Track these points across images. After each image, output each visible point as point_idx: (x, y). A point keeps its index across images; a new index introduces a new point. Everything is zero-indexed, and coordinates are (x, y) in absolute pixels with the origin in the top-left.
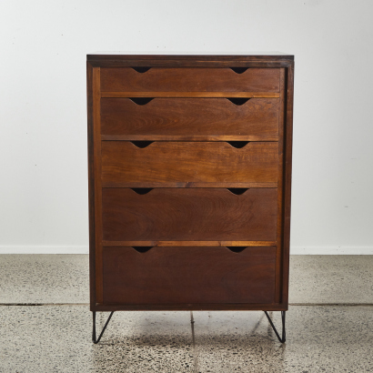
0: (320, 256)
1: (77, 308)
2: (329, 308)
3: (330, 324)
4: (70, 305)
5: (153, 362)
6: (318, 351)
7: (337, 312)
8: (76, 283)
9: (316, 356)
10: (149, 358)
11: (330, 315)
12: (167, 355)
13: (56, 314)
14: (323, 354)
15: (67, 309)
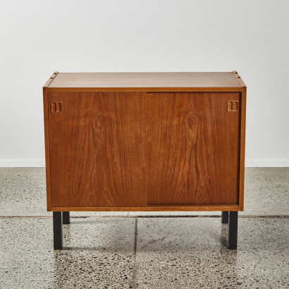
0: (268, 169)
1: (27, 221)
2: (269, 220)
3: (269, 236)
4: (20, 217)
5: (93, 274)
6: (254, 263)
7: (278, 224)
8: (29, 197)
9: (252, 268)
10: (90, 270)
11: (271, 227)
12: (108, 267)
13: (5, 226)
14: (259, 266)
15: (17, 221)
